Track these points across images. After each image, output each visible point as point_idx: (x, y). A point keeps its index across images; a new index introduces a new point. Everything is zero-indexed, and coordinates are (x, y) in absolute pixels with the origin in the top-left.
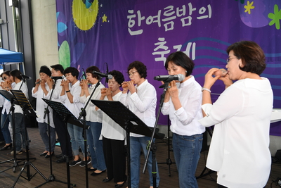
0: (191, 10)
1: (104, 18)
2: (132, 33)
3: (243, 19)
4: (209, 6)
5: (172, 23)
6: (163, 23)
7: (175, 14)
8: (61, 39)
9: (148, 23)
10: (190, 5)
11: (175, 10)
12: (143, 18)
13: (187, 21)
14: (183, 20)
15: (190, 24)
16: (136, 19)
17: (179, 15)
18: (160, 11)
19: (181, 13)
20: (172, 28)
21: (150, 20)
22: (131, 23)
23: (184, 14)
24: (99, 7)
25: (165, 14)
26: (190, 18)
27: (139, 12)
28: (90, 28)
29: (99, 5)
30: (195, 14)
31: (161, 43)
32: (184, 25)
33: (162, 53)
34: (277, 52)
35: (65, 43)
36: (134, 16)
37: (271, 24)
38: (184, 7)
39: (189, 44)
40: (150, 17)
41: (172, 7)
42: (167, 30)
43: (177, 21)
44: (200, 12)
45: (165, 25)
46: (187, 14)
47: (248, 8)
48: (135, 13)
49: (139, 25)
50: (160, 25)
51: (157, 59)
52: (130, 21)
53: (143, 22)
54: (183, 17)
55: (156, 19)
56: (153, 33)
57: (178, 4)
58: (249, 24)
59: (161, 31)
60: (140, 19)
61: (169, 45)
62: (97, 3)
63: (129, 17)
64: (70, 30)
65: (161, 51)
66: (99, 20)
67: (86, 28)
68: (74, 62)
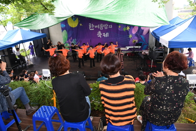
1: (81, 25)
2: (90, 29)
3: (118, 29)
4: (111, 25)
8: (63, 29)
10: (107, 24)
11: (103, 25)
13: (106, 28)
22: (90, 27)
24: (79, 21)
25: (100, 26)
30: (108, 27)
31: (100, 32)
34: (125, 36)
35: (65, 30)
37: (123, 30)
38: (105, 24)
39: (107, 33)
40: (96, 26)
42: (101, 29)
43: (104, 28)
46: (106, 26)
48: (91, 24)
50: (99, 28)
51: (98, 36)
55: (98, 26)
56: (97, 30)
58: (120, 30)
59: (99, 30)
60: (93, 26)
61: (102, 33)
63: (89, 25)
64: (67, 27)
65: (99, 34)
66: (79, 25)
67: (74, 27)
68: (69, 36)
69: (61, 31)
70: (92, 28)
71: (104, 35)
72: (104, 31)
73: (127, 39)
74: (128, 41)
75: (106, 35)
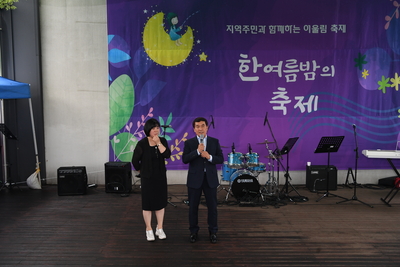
0: (315, 67)
1: (203, 57)
2: (244, 79)
3: (360, 82)
4: (332, 67)
5: (295, 76)
6: (284, 74)
7: (298, 68)
8: (115, 72)
9: (265, 70)
10: (314, 62)
11: (298, 63)
12: (261, 65)
13: (310, 76)
14: (306, 74)
15: (313, 78)
16: (251, 65)
17: (302, 69)
18: (281, 63)
19: (304, 68)
20: (294, 80)
21: (268, 69)
22: (243, 68)
23: (308, 69)
24: (195, 42)
25: (287, 66)
26: (314, 74)
27: (255, 59)
28: (176, 64)
29: (195, 40)
30: (319, 71)
31: (282, 93)
32: (307, 79)
33: (282, 102)
34: (383, 109)
35: (124, 79)
36: (249, 61)
37: (380, 89)
38: (308, 63)
39: (312, 97)
40: (269, 66)
41: (295, 61)
42: (288, 81)
43: (300, 75)
44: (324, 70)
45: (287, 77)
46: (311, 70)
47: (365, 74)
48: (250, 58)
49: (255, 71)
50: (280, 75)
51: (275, 108)
52: (242, 66)
53: (260, 70)
54: (306, 71)
55: (277, 69)
56: (271, 83)
57: (302, 59)
58: (365, 87)
59: (281, 82)
60: (256, 66)
61: (291, 95)
62: (192, 38)
63: (240, 61)
64: (137, 61)
65: (281, 100)
66: (193, 57)
67: (169, 63)
68: (143, 103)
69: (107, 76)
70: (249, 74)
71: (300, 105)
72: (298, 88)
73: (389, 123)
74: (392, 130)
75: (308, 105)
